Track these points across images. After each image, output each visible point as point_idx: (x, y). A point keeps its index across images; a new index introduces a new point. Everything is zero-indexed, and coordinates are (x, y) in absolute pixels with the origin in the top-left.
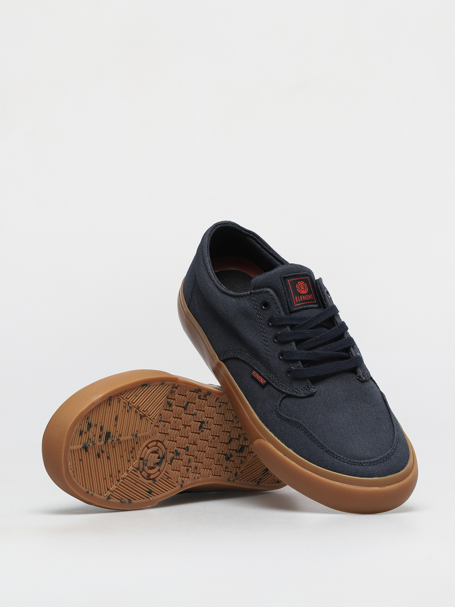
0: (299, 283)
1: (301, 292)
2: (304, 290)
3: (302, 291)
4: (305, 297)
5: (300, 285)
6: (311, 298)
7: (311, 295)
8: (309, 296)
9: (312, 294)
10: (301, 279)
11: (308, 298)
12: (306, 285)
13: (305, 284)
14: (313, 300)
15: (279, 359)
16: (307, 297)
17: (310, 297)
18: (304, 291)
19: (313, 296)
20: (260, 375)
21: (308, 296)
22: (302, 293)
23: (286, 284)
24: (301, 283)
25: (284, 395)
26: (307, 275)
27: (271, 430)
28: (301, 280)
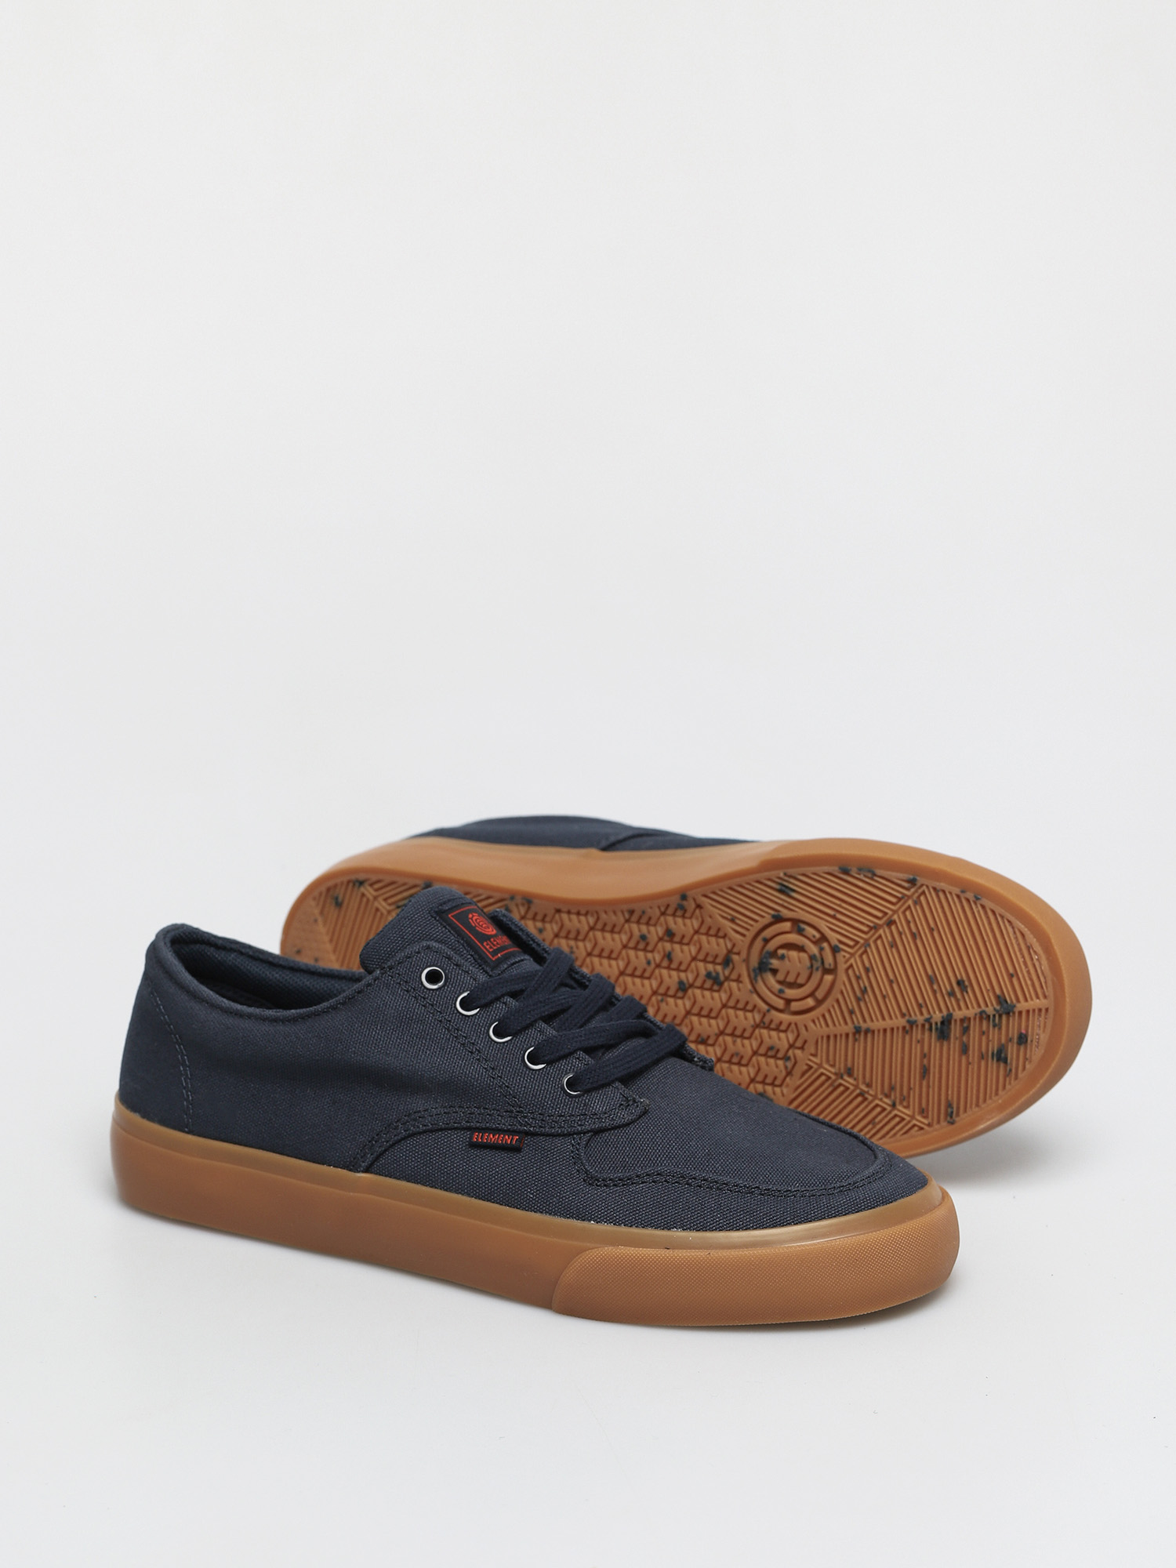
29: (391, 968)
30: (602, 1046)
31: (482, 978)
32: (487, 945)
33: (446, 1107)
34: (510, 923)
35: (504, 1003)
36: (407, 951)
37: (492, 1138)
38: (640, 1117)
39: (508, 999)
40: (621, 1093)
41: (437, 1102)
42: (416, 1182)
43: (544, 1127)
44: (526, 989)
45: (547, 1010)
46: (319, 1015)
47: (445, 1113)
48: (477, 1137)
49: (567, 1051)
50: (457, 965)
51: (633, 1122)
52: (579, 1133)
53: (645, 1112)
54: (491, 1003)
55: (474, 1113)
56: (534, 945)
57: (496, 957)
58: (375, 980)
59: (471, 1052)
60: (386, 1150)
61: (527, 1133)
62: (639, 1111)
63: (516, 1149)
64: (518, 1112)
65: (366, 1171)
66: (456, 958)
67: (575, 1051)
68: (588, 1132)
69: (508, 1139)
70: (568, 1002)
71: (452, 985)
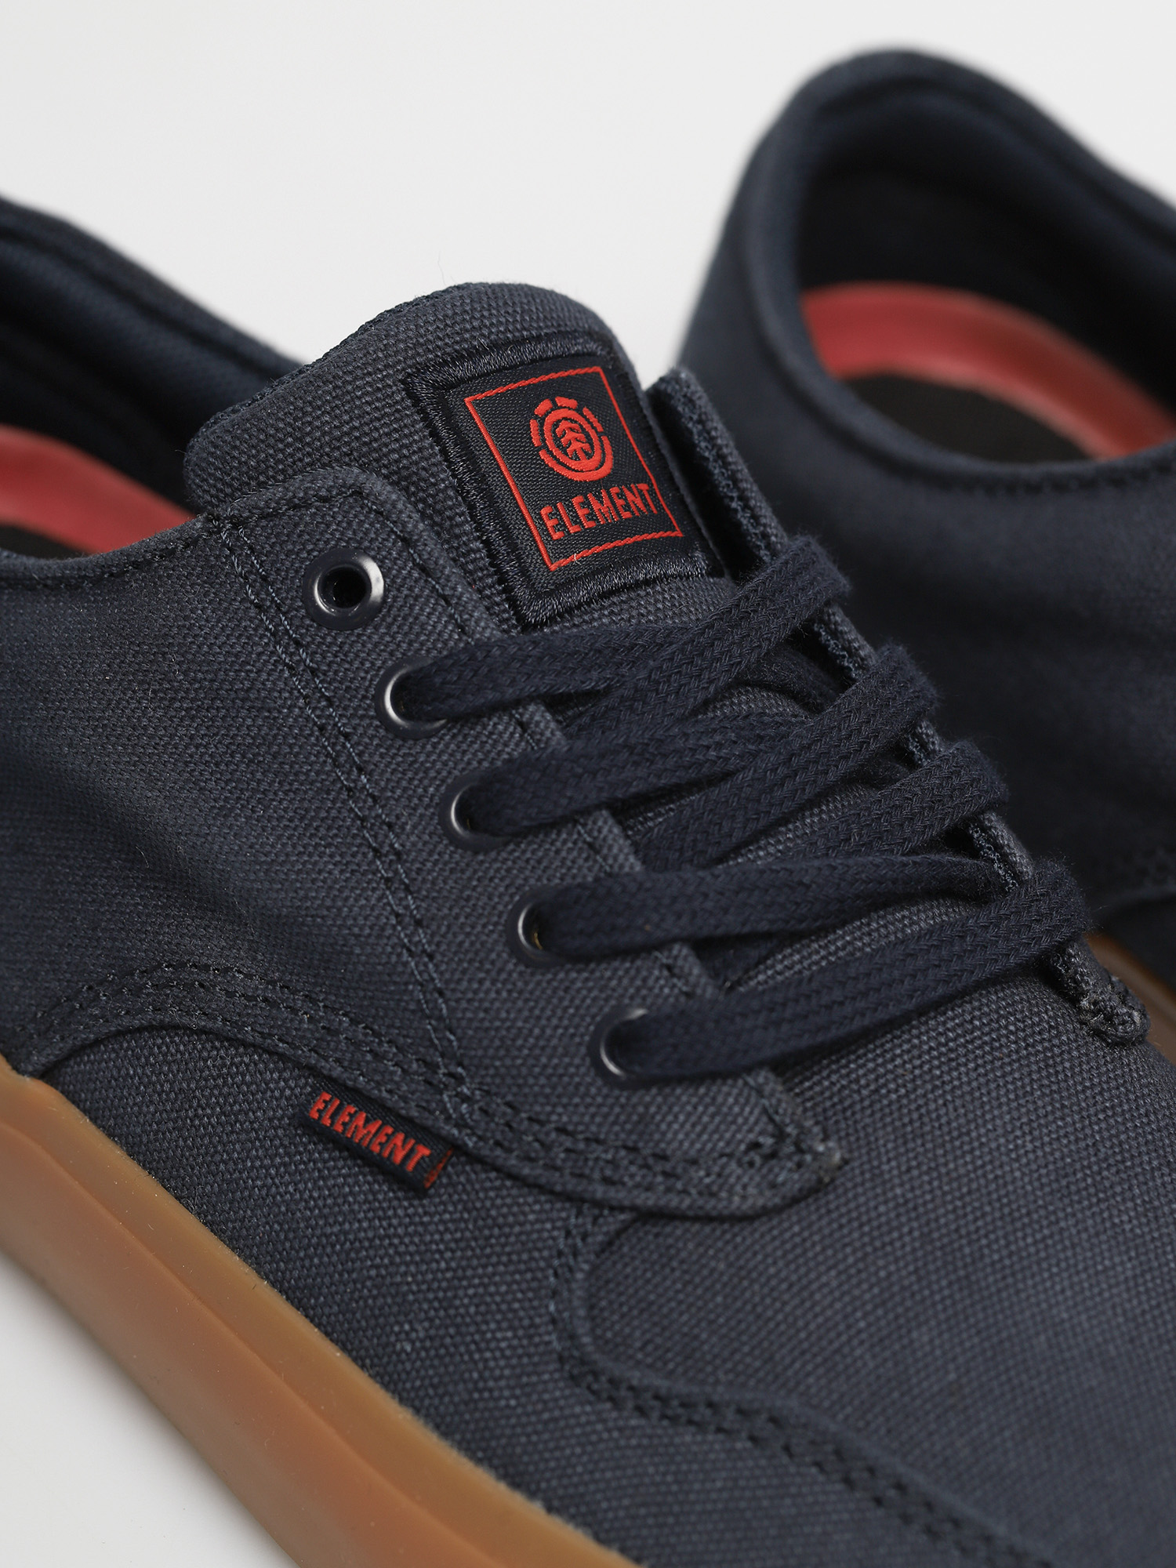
0: (547, 413)
1: (569, 468)
2: (589, 456)
3: (573, 464)
4: (606, 500)
5: (556, 424)
6: (646, 505)
7: (643, 487)
8: (630, 497)
9: (650, 485)
10: (552, 381)
11: (627, 507)
12: (593, 419)
13: (586, 411)
14: (663, 523)
15: (520, 961)
16: (620, 502)
17: (635, 499)
18: (586, 463)
19: (651, 492)
20: (378, 1109)
21: (621, 495)
22: (577, 477)
23: (454, 429)
24: (556, 407)
25: (612, 1222)
26: (586, 357)
27: (556, 1503)
28: (552, 391)
29: (237, 523)
30: (768, 936)
31: (486, 628)
32: (550, 515)
33: (273, 982)
34: (696, 430)
35: (520, 724)
36: (299, 486)
37: (361, 1128)
38: (795, 1201)
39: (539, 716)
40: (765, 1111)
41: (254, 959)
42: (148, 1165)
43: (509, 1151)
44: (608, 691)
45: (639, 779)
46: (33, 589)
47: (265, 1000)
48: (322, 1107)
49: (639, 938)
50: (423, 569)
51: (765, 1213)
52: (598, 1204)
53: (817, 1189)
54: (477, 716)
55: (337, 1033)
56: (744, 519)
57: (563, 562)
58: (187, 546)
59: (375, 850)
60: (97, 1042)
61: (458, 1148)
62: (808, 1177)
63: (410, 1185)
64: (451, 1075)
65: (47, 1075)
66: (431, 547)
67: (663, 945)
68: (622, 1209)
69: (399, 1148)
70: (726, 760)
71: (389, 627)
